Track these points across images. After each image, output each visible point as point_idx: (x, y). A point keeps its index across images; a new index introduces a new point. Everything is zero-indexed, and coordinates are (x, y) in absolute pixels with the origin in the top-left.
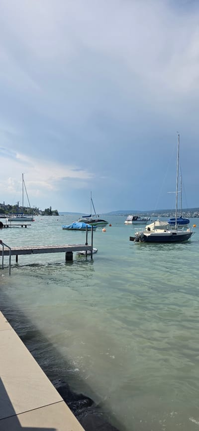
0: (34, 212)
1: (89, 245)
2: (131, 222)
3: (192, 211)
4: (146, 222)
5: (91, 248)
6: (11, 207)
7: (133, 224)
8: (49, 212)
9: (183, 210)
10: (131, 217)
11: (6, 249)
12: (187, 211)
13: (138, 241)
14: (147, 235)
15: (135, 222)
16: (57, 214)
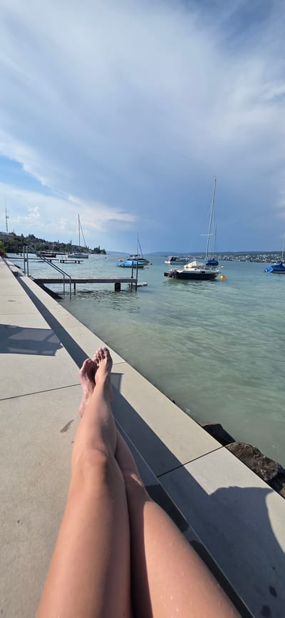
0: (85, 250)
1: (135, 278)
2: (169, 262)
3: (223, 254)
4: (185, 262)
5: (136, 281)
6: (64, 245)
7: (171, 264)
8: (97, 251)
9: (215, 254)
10: (170, 258)
11: (67, 277)
12: (217, 254)
13: (171, 277)
14: (180, 272)
15: (173, 262)
16: (104, 252)
